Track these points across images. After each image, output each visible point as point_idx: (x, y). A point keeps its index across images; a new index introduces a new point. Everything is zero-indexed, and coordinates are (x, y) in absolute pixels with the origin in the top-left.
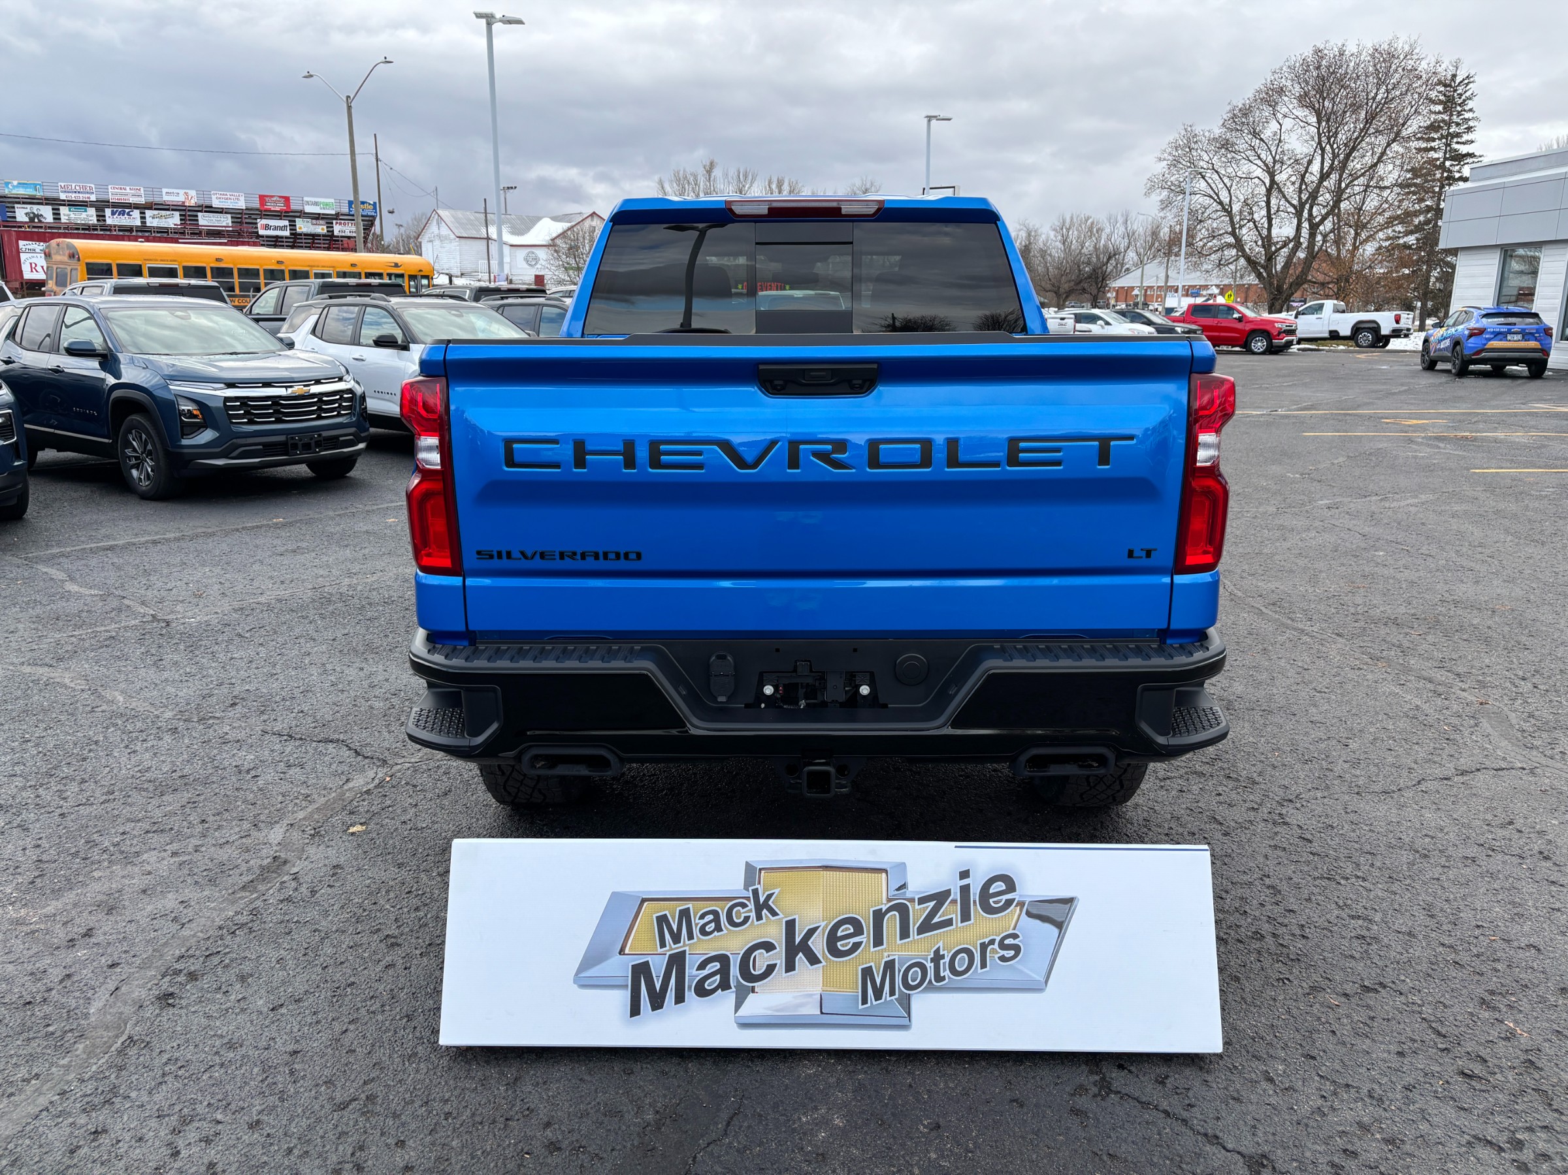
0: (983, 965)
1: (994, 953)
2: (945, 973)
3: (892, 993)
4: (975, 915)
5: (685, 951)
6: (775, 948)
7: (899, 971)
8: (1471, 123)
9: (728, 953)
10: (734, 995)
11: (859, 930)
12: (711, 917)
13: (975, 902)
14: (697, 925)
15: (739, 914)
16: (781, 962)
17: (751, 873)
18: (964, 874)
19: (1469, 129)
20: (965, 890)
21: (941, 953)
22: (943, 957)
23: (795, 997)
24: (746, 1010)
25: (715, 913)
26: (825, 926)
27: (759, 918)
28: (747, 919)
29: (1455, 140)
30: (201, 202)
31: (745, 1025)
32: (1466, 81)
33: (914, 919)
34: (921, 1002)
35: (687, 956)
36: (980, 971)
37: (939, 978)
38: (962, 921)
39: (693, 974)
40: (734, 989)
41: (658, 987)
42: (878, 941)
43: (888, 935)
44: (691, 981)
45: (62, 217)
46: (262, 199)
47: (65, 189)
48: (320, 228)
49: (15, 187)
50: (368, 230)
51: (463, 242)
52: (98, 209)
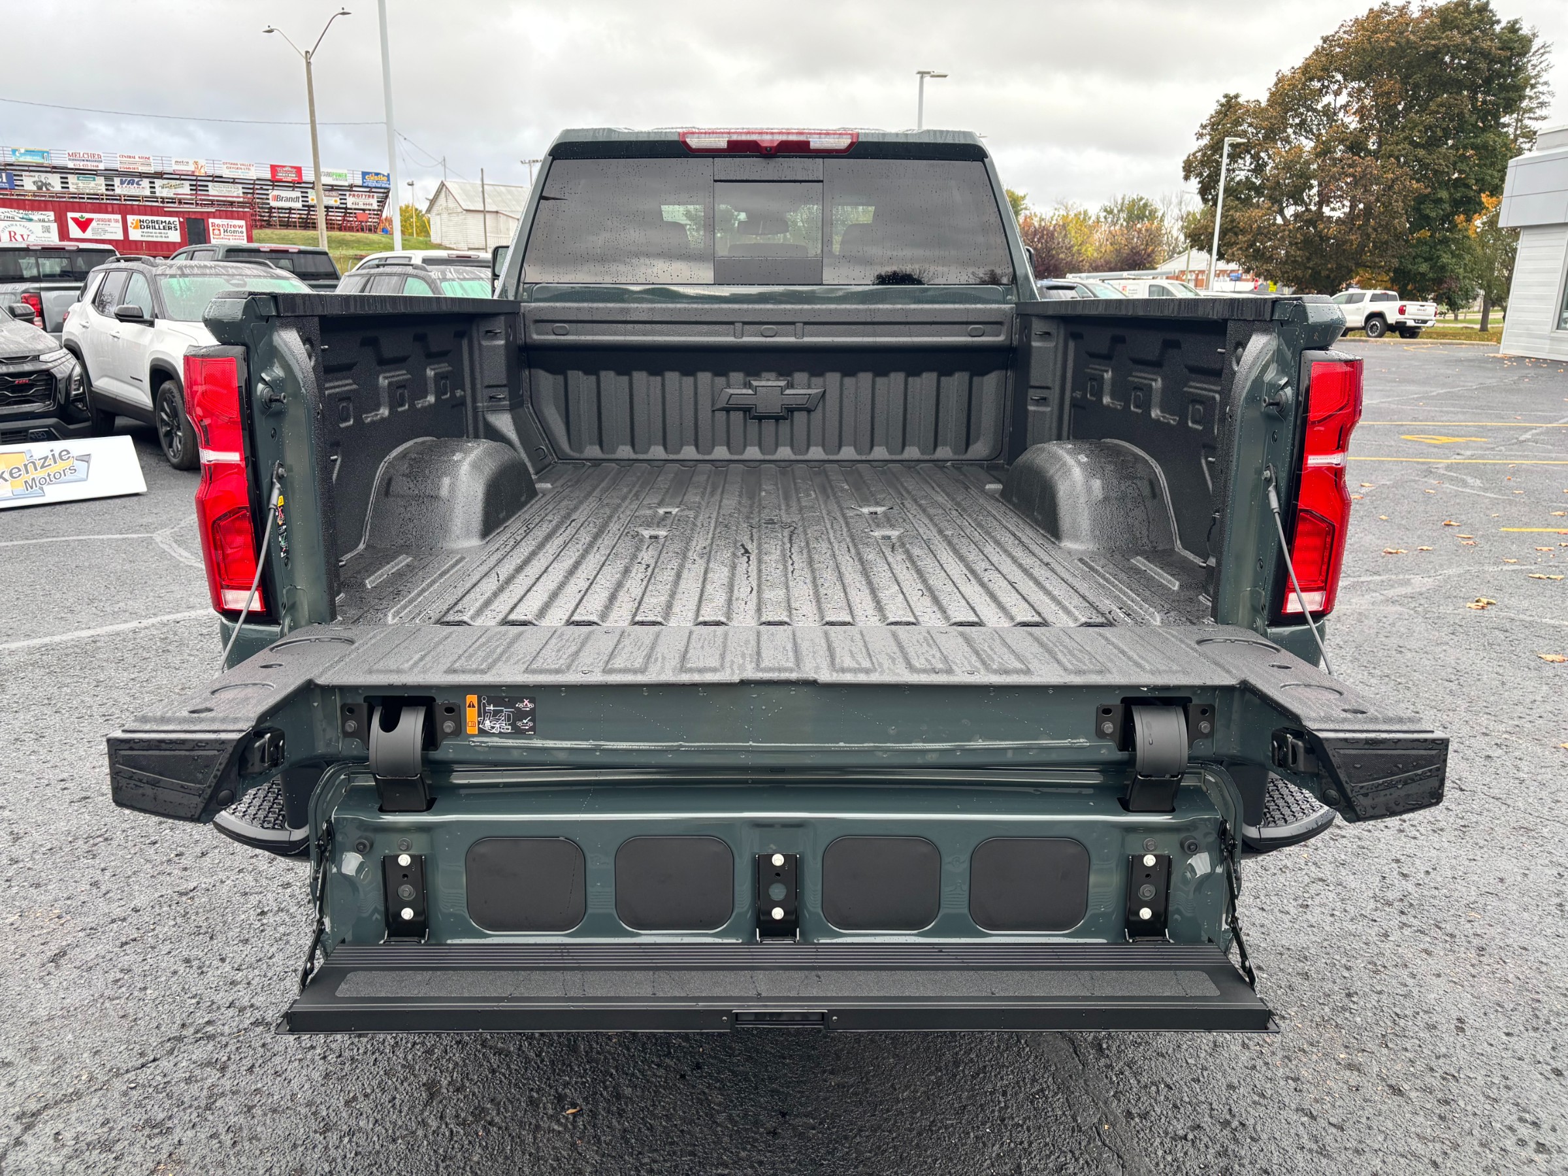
30: (212, 172)
45: (70, 185)
46: (274, 168)
47: (73, 157)
48: (333, 201)
49: (22, 154)
50: (382, 202)
51: (470, 215)
52: (106, 179)
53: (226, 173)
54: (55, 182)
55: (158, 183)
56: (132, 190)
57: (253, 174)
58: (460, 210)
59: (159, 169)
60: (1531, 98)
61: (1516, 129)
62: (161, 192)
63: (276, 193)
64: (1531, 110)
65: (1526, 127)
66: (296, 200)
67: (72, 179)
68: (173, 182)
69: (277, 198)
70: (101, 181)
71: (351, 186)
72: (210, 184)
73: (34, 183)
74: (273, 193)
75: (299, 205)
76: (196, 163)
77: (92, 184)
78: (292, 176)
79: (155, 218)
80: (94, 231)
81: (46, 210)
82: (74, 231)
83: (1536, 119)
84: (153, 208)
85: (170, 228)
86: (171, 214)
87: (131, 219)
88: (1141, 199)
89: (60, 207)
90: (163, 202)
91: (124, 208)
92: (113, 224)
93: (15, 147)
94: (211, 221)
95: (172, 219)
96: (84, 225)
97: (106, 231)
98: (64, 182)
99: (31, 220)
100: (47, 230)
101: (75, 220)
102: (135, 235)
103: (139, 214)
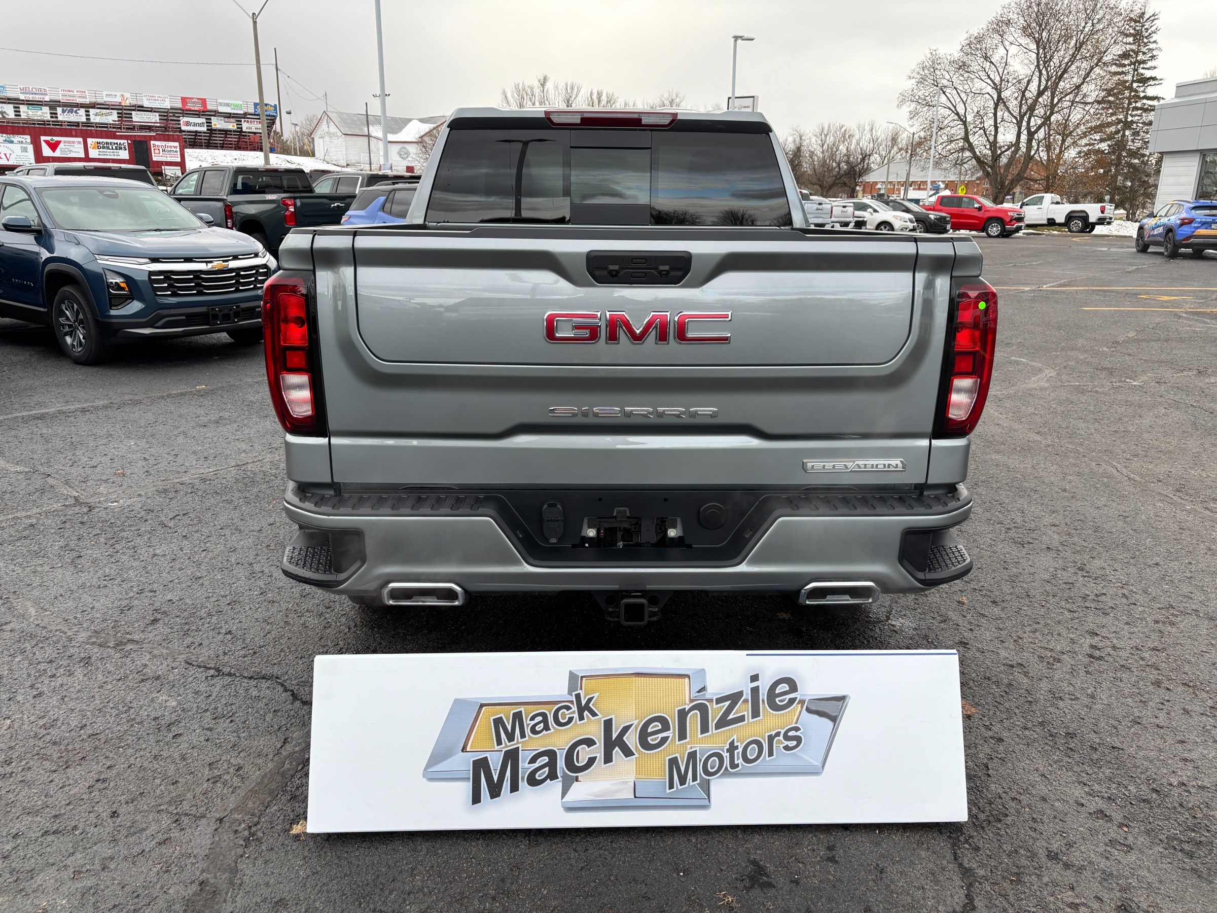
0: (771, 754)
1: (780, 743)
2: (739, 761)
3: (694, 779)
4: (763, 712)
5: (518, 748)
6: (596, 744)
7: (700, 760)
8: (1155, 53)
9: (555, 749)
10: (561, 784)
11: (666, 727)
12: (540, 718)
13: (763, 701)
14: (528, 725)
15: (563, 714)
16: (600, 756)
17: (574, 680)
18: (754, 678)
19: (1153, 57)
20: (755, 691)
21: (736, 744)
22: (737, 748)
23: (612, 785)
24: (571, 796)
25: (544, 715)
26: (637, 724)
27: (581, 718)
28: (571, 719)
29: (1142, 66)
30: (134, 103)
31: (570, 809)
32: (1152, 18)
33: (712, 717)
34: (718, 786)
35: (520, 751)
36: (768, 759)
37: (734, 765)
38: (752, 718)
39: (525, 767)
40: (560, 779)
41: (496, 778)
42: (682, 736)
43: (691, 730)
44: (524, 773)
45: (22, 113)
46: (184, 100)
47: (24, 91)
48: (231, 126)
51: (348, 138)
52: (51, 108)
53: (146, 104)
54: (9, 110)
55: (92, 111)
56: (72, 118)
57: (167, 105)
58: (339, 134)
59: (93, 100)
62: (94, 119)
63: (186, 119)
66: (201, 125)
67: (23, 108)
68: (104, 111)
69: (188, 124)
70: (46, 110)
71: (245, 114)
72: (133, 113)
74: (183, 120)
75: (204, 129)
76: (122, 95)
77: (39, 113)
78: (199, 106)
79: (109, 141)
80: (62, 152)
81: (24, 134)
82: (47, 151)
85: (121, 148)
86: (121, 137)
87: (90, 141)
89: (35, 130)
91: (85, 131)
94: (152, 142)
95: (122, 141)
96: (53, 146)
97: (71, 151)
98: (17, 113)
99: (12, 142)
100: (25, 150)
101: (47, 142)
102: (93, 154)
103: (96, 137)
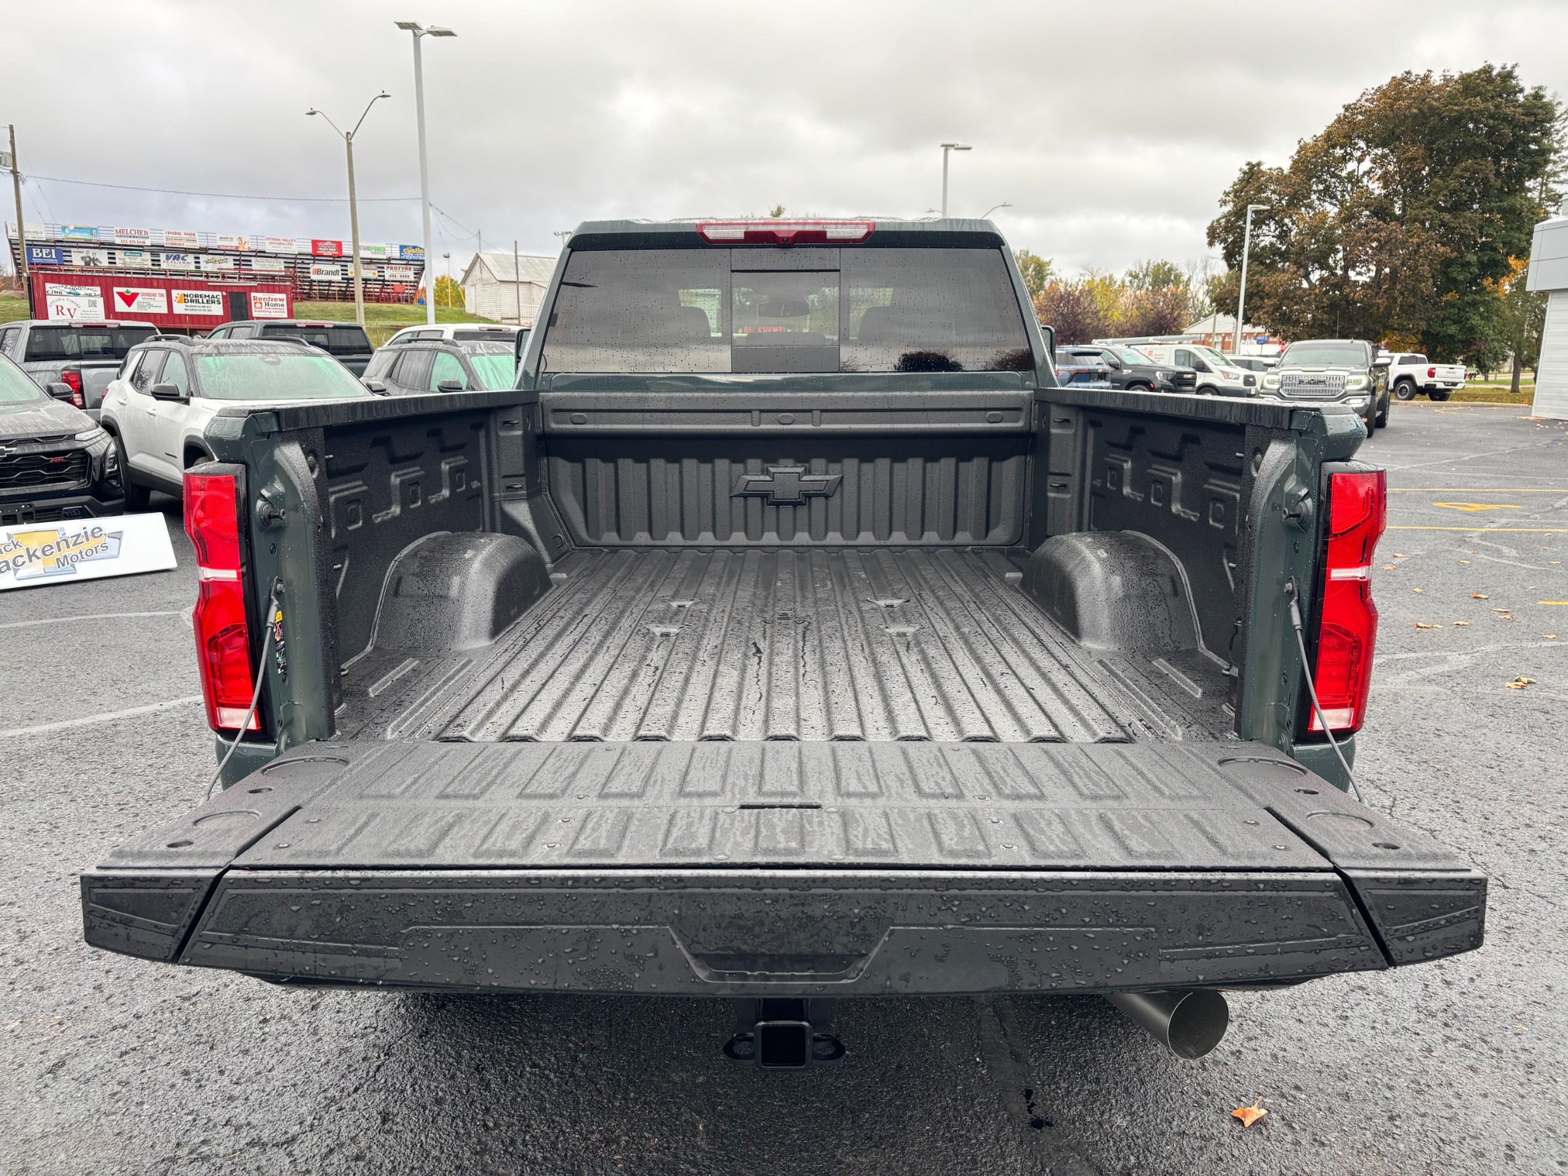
30: (253, 248)
45: (117, 261)
46: (315, 243)
47: (120, 233)
48: (371, 273)
49: (71, 231)
50: (418, 274)
51: (503, 286)
52: (153, 254)
53: (269, 248)
54: (102, 257)
55: (203, 258)
56: (178, 265)
57: (294, 249)
58: (494, 281)
59: (204, 245)
60: (1555, 162)
61: (1541, 193)
62: (205, 267)
63: (317, 266)
64: (1555, 174)
65: (1552, 190)
66: (335, 273)
67: (119, 254)
68: (217, 257)
69: (319, 272)
70: (147, 256)
71: (389, 259)
72: (253, 259)
73: (82, 258)
74: (314, 267)
75: (338, 278)
76: (240, 239)
77: (139, 260)
78: (333, 251)
79: (199, 293)
80: (139, 307)
81: (93, 285)
82: (120, 306)
83: (1562, 182)
84: (196, 283)
85: (213, 302)
86: (215, 288)
87: (175, 293)
88: (1166, 264)
89: (106, 283)
90: (207, 276)
91: (169, 284)
92: (157, 298)
93: (65, 224)
94: (253, 294)
95: (215, 293)
96: (129, 299)
97: (150, 306)
98: (112, 258)
99: (78, 295)
100: (94, 304)
101: (121, 295)
102: (179, 309)
103: (184, 288)
